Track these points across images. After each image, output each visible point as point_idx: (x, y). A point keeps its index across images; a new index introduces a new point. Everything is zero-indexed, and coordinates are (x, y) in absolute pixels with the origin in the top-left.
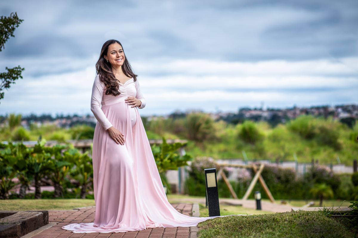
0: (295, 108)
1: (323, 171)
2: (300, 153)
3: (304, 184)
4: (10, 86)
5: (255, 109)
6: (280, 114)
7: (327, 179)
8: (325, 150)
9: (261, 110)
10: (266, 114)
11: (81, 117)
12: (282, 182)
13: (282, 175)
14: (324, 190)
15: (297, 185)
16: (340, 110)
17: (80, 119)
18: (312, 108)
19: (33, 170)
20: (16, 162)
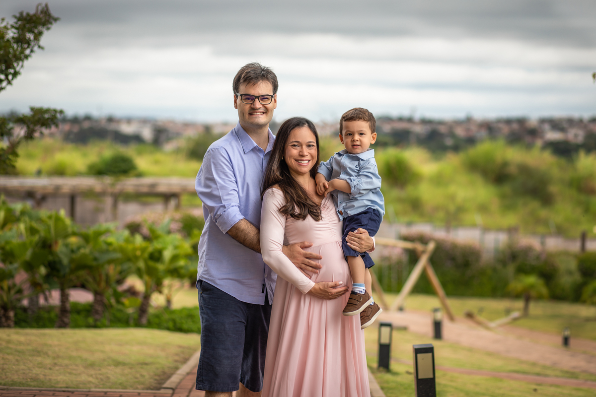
0: (468, 120)
1: (528, 250)
2: (483, 209)
3: (494, 270)
5: (401, 119)
6: (443, 129)
7: (535, 263)
9: (410, 120)
10: (418, 129)
11: (97, 121)
12: (458, 267)
14: (532, 287)
15: (483, 272)
16: (547, 127)
17: (95, 124)
19: (58, 271)
20: (28, 255)
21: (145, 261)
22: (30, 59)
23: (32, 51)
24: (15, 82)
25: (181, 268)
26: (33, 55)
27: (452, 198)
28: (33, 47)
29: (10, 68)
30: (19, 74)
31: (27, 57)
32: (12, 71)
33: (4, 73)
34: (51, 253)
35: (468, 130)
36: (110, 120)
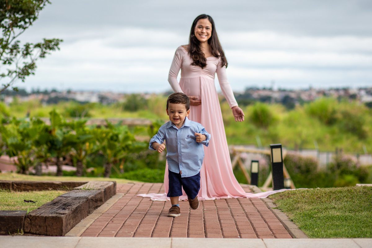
0: (310, 89)
1: (349, 161)
2: (319, 141)
3: (327, 175)
4: (45, 57)
5: (264, 89)
6: (293, 95)
7: (352, 170)
8: (348, 138)
9: (271, 90)
10: (276, 95)
11: (60, 93)
12: (302, 172)
13: (302, 164)
15: (319, 176)
16: (363, 93)
17: (59, 95)
18: (331, 89)
19: (56, 146)
20: (37, 137)
21: (109, 141)
22: (43, 10)
23: (44, 5)
24: (34, 23)
25: (129, 145)
26: (45, 7)
27: (299, 135)
28: (44, 3)
29: (32, 15)
30: (37, 18)
31: (41, 8)
32: (33, 16)
33: (28, 17)
34: (52, 136)
35: (310, 95)
36: (69, 92)
